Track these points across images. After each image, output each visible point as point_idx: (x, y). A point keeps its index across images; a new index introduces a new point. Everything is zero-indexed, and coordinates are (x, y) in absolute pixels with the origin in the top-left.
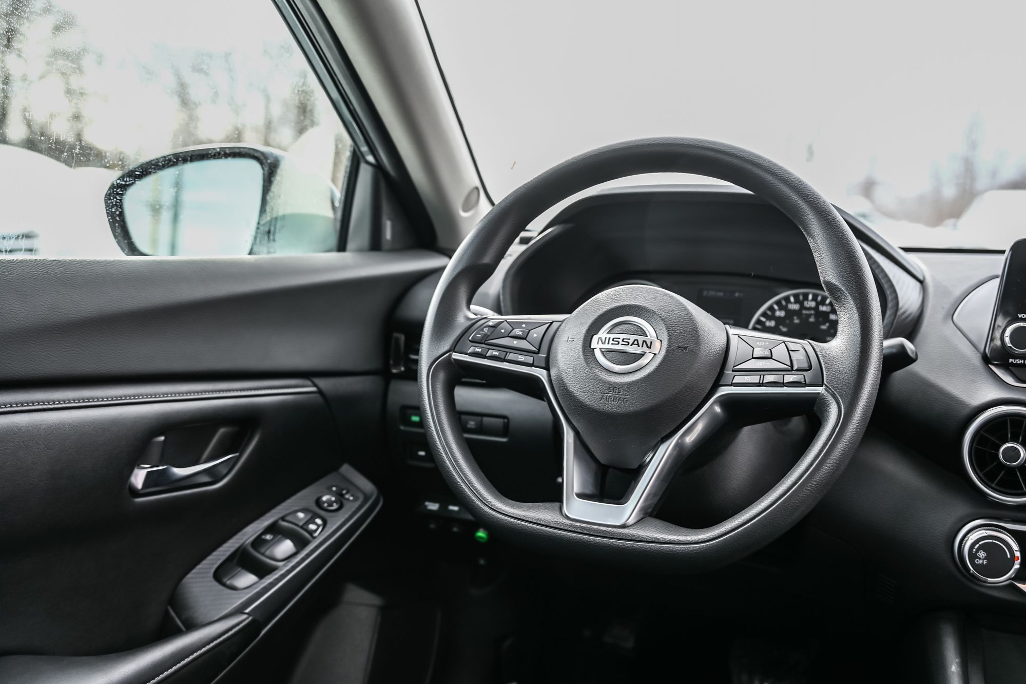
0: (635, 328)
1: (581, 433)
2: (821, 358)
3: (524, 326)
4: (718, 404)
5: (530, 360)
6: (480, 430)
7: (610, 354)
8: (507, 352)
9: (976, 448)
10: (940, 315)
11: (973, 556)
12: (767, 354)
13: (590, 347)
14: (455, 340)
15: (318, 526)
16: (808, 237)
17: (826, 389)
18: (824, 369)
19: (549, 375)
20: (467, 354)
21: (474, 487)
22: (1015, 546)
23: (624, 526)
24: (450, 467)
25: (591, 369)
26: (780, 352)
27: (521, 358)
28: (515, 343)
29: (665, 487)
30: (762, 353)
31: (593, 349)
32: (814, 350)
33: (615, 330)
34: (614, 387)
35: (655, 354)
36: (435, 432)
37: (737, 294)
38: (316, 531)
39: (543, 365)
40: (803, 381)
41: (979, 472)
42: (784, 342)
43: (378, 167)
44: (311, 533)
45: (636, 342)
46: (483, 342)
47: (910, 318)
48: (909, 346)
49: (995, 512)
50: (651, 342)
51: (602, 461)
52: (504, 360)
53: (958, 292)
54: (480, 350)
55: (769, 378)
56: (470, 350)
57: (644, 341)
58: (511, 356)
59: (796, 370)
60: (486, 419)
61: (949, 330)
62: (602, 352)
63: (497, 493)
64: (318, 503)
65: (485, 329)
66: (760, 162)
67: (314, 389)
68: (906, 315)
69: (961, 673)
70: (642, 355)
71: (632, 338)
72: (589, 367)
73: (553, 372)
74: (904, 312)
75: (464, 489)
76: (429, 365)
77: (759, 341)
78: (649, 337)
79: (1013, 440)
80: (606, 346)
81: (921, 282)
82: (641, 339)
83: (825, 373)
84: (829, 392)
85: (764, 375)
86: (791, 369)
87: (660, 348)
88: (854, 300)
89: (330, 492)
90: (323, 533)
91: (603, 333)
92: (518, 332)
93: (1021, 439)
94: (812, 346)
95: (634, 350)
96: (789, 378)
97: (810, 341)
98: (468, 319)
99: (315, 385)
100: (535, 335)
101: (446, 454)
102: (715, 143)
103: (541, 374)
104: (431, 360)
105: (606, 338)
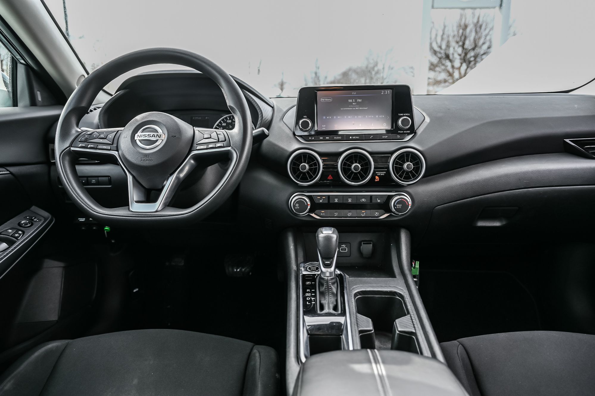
0: (153, 130)
1: (135, 176)
2: (229, 136)
3: (105, 133)
4: (192, 159)
5: (109, 148)
6: (98, 183)
7: (143, 142)
8: (98, 145)
9: (292, 167)
10: (278, 119)
11: (294, 206)
12: (209, 136)
13: (134, 139)
14: (72, 142)
15: (20, 234)
16: (221, 88)
17: (231, 148)
18: (230, 140)
19: (119, 154)
20: (78, 147)
21: (88, 205)
22: (308, 200)
23: (156, 211)
24: (75, 197)
25: (135, 149)
26: (214, 135)
27: (105, 147)
28: (101, 141)
29: (173, 194)
30: (207, 136)
31: (136, 140)
32: (227, 133)
33: (144, 131)
34: (146, 155)
35: (163, 140)
36: (66, 183)
37: (207, 118)
38: (19, 237)
39: (116, 149)
40: (223, 146)
41: (294, 175)
42: (215, 131)
43: (27, 66)
44: (17, 238)
45: (154, 136)
46: (86, 141)
47: (268, 121)
48: (266, 131)
49: (301, 189)
50: (160, 135)
51: (146, 187)
52: (96, 149)
53: (285, 110)
54: (84, 145)
55: (211, 146)
56: (80, 145)
57: (157, 135)
58: (100, 147)
59: (220, 142)
60: (99, 178)
61: (281, 124)
62: (140, 141)
63: (100, 205)
64: (20, 224)
65: (86, 136)
66: (199, 58)
67: (8, 172)
68: (266, 120)
69: (294, 248)
70: (157, 141)
71: (152, 134)
72: (134, 147)
73: (120, 152)
74: (265, 119)
75: (83, 206)
76: (60, 154)
77: (206, 132)
78: (159, 133)
79: (304, 163)
80: (141, 138)
81: (273, 107)
82: (155, 134)
83: (231, 142)
84: (232, 149)
85: (208, 145)
86: (219, 141)
87: (164, 137)
88: (240, 112)
89: (25, 218)
90: (23, 237)
91: (139, 133)
92: (102, 136)
93: (307, 161)
94: (226, 132)
95: (153, 139)
96: (219, 145)
97: (225, 130)
98: (77, 131)
99: (8, 171)
100: (110, 137)
101: (73, 192)
102: (180, 50)
103: (115, 153)
104: (61, 151)
105: (140, 135)
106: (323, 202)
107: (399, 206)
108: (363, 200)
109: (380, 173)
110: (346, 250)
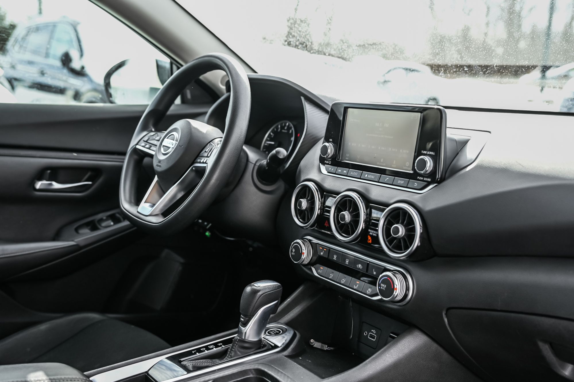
14: (139, 140)
20: (141, 146)
22: (303, 248)
28: (156, 142)
30: (208, 150)
33: (169, 138)
34: (160, 161)
35: (173, 148)
46: (146, 141)
62: (163, 147)
91: (166, 139)
92: (158, 138)
106: (323, 256)
107: (383, 287)
108: (360, 266)
109: (373, 231)
110: (374, 339)
